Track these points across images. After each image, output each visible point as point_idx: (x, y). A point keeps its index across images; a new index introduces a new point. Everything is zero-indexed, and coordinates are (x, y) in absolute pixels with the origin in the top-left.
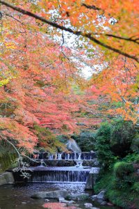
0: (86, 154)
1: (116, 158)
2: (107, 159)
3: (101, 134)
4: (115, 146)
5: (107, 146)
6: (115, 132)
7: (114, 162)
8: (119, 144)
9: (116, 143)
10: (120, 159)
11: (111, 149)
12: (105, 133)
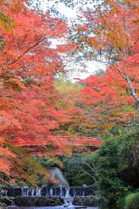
0: (77, 189)
1: (126, 189)
2: (113, 191)
3: (103, 154)
4: (125, 171)
5: (113, 171)
6: (125, 150)
7: (124, 194)
8: (130, 169)
9: (126, 166)
10: (132, 191)
11: (119, 176)
12: (110, 152)
